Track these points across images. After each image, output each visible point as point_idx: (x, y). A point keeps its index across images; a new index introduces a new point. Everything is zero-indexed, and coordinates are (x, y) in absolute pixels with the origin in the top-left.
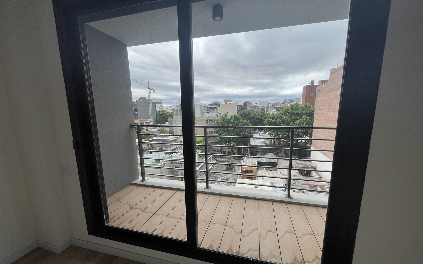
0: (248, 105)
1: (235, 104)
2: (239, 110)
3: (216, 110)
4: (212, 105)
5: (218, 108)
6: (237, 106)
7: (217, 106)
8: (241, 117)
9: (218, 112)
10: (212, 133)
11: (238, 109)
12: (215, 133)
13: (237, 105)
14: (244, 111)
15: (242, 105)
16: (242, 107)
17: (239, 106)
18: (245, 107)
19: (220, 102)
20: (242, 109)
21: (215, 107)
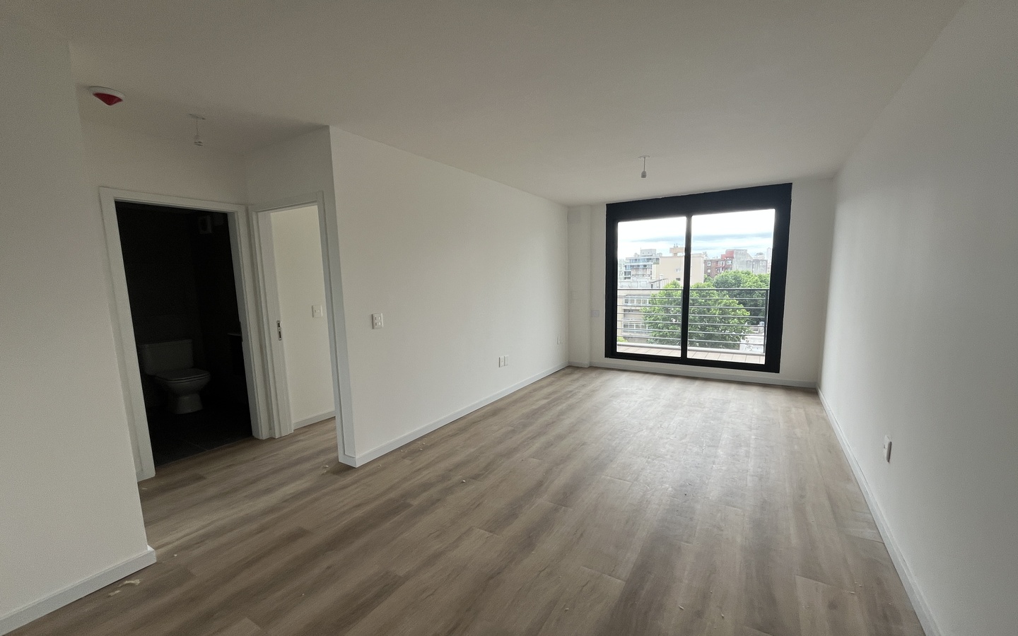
0: (735, 259)
1: (700, 256)
2: (709, 271)
4: (636, 260)
5: (654, 266)
6: (705, 262)
7: (650, 263)
8: (714, 288)
9: (652, 276)
11: (707, 268)
13: (705, 258)
14: (723, 273)
15: (719, 258)
16: (717, 263)
17: (711, 261)
18: (726, 264)
19: (657, 252)
20: (718, 269)
21: (645, 266)
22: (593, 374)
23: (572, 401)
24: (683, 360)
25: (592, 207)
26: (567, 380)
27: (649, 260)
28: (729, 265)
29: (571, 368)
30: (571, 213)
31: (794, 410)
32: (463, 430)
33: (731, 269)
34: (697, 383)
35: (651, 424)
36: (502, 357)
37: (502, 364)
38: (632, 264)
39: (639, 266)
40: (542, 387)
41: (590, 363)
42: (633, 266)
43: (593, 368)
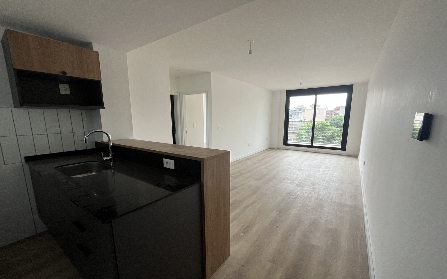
0: (340, 111)
1: (324, 109)
2: (328, 116)
3: (300, 116)
4: (294, 110)
5: (303, 113)
6: (326, 112)
7: (301, 112)
8: (330, 123)
9: (302, 117)
10: (294, 140)
11: (327, 115)
12: (297, 140)
13: (326, 110)
14: (335, 117)
15: (333, 110)
16: (332, 112)
17: (329, 111)
18: (336, 113)
19: (304, 107)
20: (332, 115)
21: (298, 113)
22: (279, 151)
23: (273, 157)
24: (312, 146)
25: (281, 91)
26: (270, 152)
27: (300, 110)
28: (337, 113)
29: (271, 148)
30: (273, 93)
31: (348, 161)
32: (239, 163)
33: (338, 115)
34: (316, 154)
35: (299, 163)
36: (250, 142)
37: (249, 145)
38: (293, 112)
39: (296, 113)
40: (262, 154)
41: (278, 147)
42: (293, 113)
43: (278, 149)
